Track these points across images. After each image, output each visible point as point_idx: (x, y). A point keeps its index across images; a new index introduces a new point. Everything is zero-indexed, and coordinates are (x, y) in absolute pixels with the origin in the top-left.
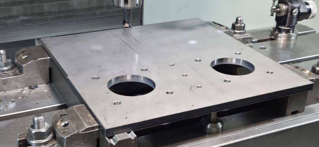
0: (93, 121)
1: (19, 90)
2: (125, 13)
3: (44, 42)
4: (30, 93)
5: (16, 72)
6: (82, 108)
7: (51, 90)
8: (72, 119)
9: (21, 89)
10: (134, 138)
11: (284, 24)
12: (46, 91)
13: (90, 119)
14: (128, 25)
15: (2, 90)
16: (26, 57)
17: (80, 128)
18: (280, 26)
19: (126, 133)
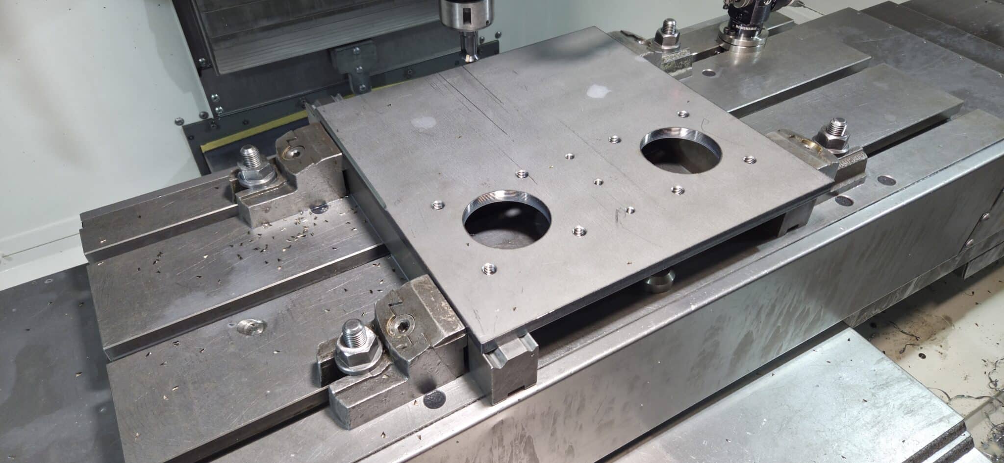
0: (454, 318)
1: (294, 218)
2: (464, 37)
3: (324, 115)
4: (316, 222)
5: (284, 185)
6: (426, 286)
7: (353, 212)
8: (414, 313)
9: (299, 215)
10: (534, 349)
11: (746, 22)
12: (344, 214)
13: (448, 313)
14: (471, 57)
15: (264, 222)
16: (296, 151)
17: (432, 338)
18: (739, 25)
19: (518, 339)
